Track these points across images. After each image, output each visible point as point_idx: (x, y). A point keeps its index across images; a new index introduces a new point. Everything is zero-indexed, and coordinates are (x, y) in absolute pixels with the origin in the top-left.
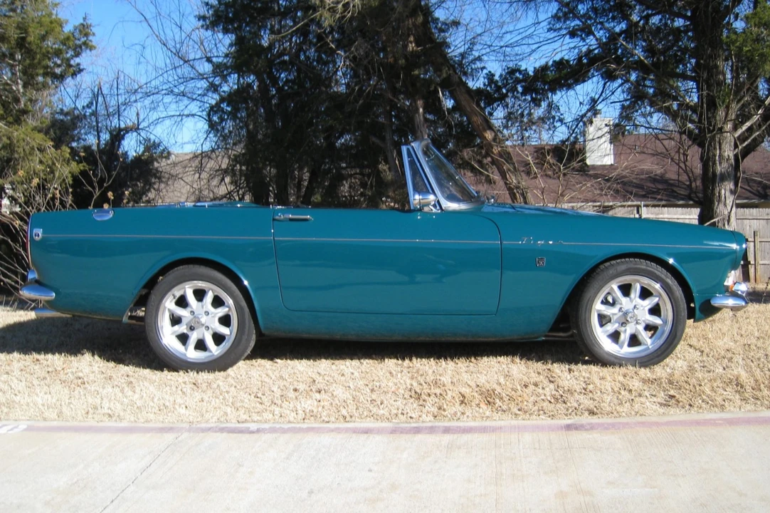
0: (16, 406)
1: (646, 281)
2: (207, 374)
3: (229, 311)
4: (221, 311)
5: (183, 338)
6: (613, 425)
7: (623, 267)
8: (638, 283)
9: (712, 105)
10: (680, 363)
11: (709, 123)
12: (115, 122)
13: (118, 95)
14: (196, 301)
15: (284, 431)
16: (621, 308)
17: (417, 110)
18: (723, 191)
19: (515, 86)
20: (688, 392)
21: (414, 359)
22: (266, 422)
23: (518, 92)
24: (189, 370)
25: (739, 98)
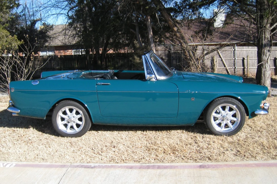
0: (10, 154)
1: (231, 105)
2: (74, 138)
3: (81, 116)
4: (79, 116)
5: (66, 125)
6: (216, 166)
7: (223, 101)
8: (228, 106)
9: (262, 17)
10: (243, 134)
11: (261, 24)
12: (32, 18)
13: (33, 8)
14: (70, 113)
15: (103, 167)
16: (222, 115)
17: (148, 20)
18: (265, 51)
19: (186, 6)
20: (244, 148)
21: (147, 131)
22: (97, 163)
23: (187, 9)
24: (68, 137)
25: (272, 14)
